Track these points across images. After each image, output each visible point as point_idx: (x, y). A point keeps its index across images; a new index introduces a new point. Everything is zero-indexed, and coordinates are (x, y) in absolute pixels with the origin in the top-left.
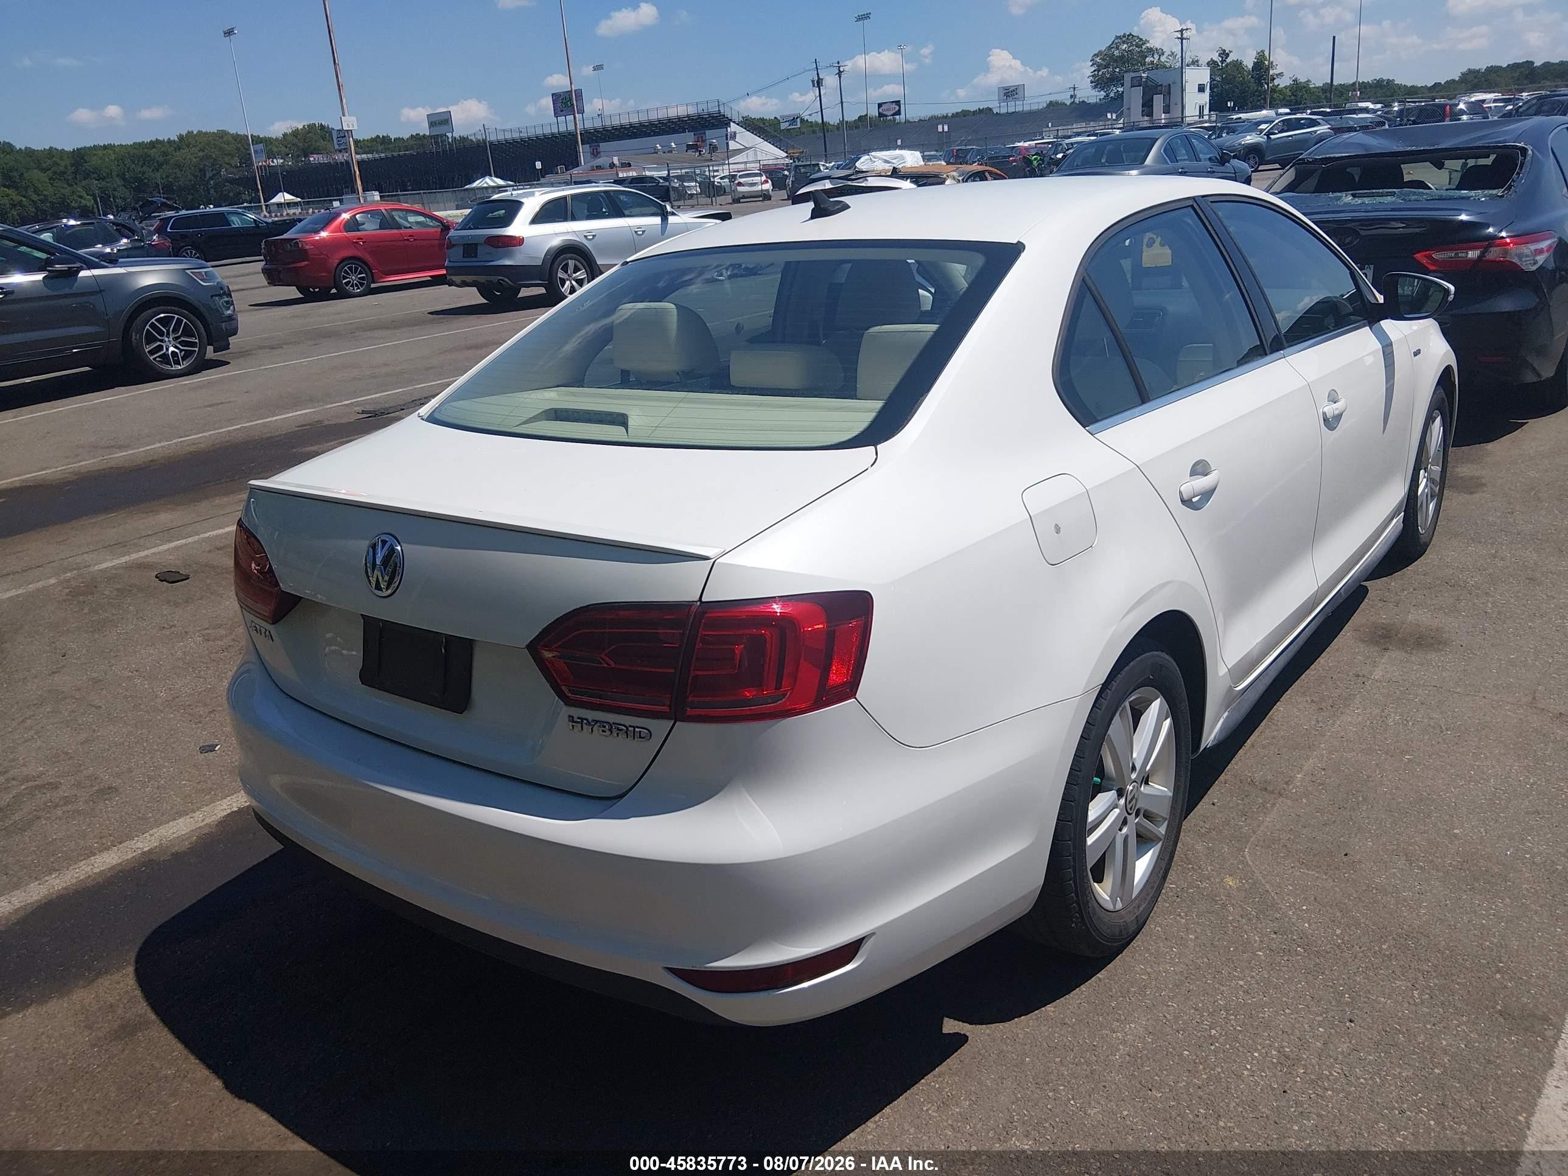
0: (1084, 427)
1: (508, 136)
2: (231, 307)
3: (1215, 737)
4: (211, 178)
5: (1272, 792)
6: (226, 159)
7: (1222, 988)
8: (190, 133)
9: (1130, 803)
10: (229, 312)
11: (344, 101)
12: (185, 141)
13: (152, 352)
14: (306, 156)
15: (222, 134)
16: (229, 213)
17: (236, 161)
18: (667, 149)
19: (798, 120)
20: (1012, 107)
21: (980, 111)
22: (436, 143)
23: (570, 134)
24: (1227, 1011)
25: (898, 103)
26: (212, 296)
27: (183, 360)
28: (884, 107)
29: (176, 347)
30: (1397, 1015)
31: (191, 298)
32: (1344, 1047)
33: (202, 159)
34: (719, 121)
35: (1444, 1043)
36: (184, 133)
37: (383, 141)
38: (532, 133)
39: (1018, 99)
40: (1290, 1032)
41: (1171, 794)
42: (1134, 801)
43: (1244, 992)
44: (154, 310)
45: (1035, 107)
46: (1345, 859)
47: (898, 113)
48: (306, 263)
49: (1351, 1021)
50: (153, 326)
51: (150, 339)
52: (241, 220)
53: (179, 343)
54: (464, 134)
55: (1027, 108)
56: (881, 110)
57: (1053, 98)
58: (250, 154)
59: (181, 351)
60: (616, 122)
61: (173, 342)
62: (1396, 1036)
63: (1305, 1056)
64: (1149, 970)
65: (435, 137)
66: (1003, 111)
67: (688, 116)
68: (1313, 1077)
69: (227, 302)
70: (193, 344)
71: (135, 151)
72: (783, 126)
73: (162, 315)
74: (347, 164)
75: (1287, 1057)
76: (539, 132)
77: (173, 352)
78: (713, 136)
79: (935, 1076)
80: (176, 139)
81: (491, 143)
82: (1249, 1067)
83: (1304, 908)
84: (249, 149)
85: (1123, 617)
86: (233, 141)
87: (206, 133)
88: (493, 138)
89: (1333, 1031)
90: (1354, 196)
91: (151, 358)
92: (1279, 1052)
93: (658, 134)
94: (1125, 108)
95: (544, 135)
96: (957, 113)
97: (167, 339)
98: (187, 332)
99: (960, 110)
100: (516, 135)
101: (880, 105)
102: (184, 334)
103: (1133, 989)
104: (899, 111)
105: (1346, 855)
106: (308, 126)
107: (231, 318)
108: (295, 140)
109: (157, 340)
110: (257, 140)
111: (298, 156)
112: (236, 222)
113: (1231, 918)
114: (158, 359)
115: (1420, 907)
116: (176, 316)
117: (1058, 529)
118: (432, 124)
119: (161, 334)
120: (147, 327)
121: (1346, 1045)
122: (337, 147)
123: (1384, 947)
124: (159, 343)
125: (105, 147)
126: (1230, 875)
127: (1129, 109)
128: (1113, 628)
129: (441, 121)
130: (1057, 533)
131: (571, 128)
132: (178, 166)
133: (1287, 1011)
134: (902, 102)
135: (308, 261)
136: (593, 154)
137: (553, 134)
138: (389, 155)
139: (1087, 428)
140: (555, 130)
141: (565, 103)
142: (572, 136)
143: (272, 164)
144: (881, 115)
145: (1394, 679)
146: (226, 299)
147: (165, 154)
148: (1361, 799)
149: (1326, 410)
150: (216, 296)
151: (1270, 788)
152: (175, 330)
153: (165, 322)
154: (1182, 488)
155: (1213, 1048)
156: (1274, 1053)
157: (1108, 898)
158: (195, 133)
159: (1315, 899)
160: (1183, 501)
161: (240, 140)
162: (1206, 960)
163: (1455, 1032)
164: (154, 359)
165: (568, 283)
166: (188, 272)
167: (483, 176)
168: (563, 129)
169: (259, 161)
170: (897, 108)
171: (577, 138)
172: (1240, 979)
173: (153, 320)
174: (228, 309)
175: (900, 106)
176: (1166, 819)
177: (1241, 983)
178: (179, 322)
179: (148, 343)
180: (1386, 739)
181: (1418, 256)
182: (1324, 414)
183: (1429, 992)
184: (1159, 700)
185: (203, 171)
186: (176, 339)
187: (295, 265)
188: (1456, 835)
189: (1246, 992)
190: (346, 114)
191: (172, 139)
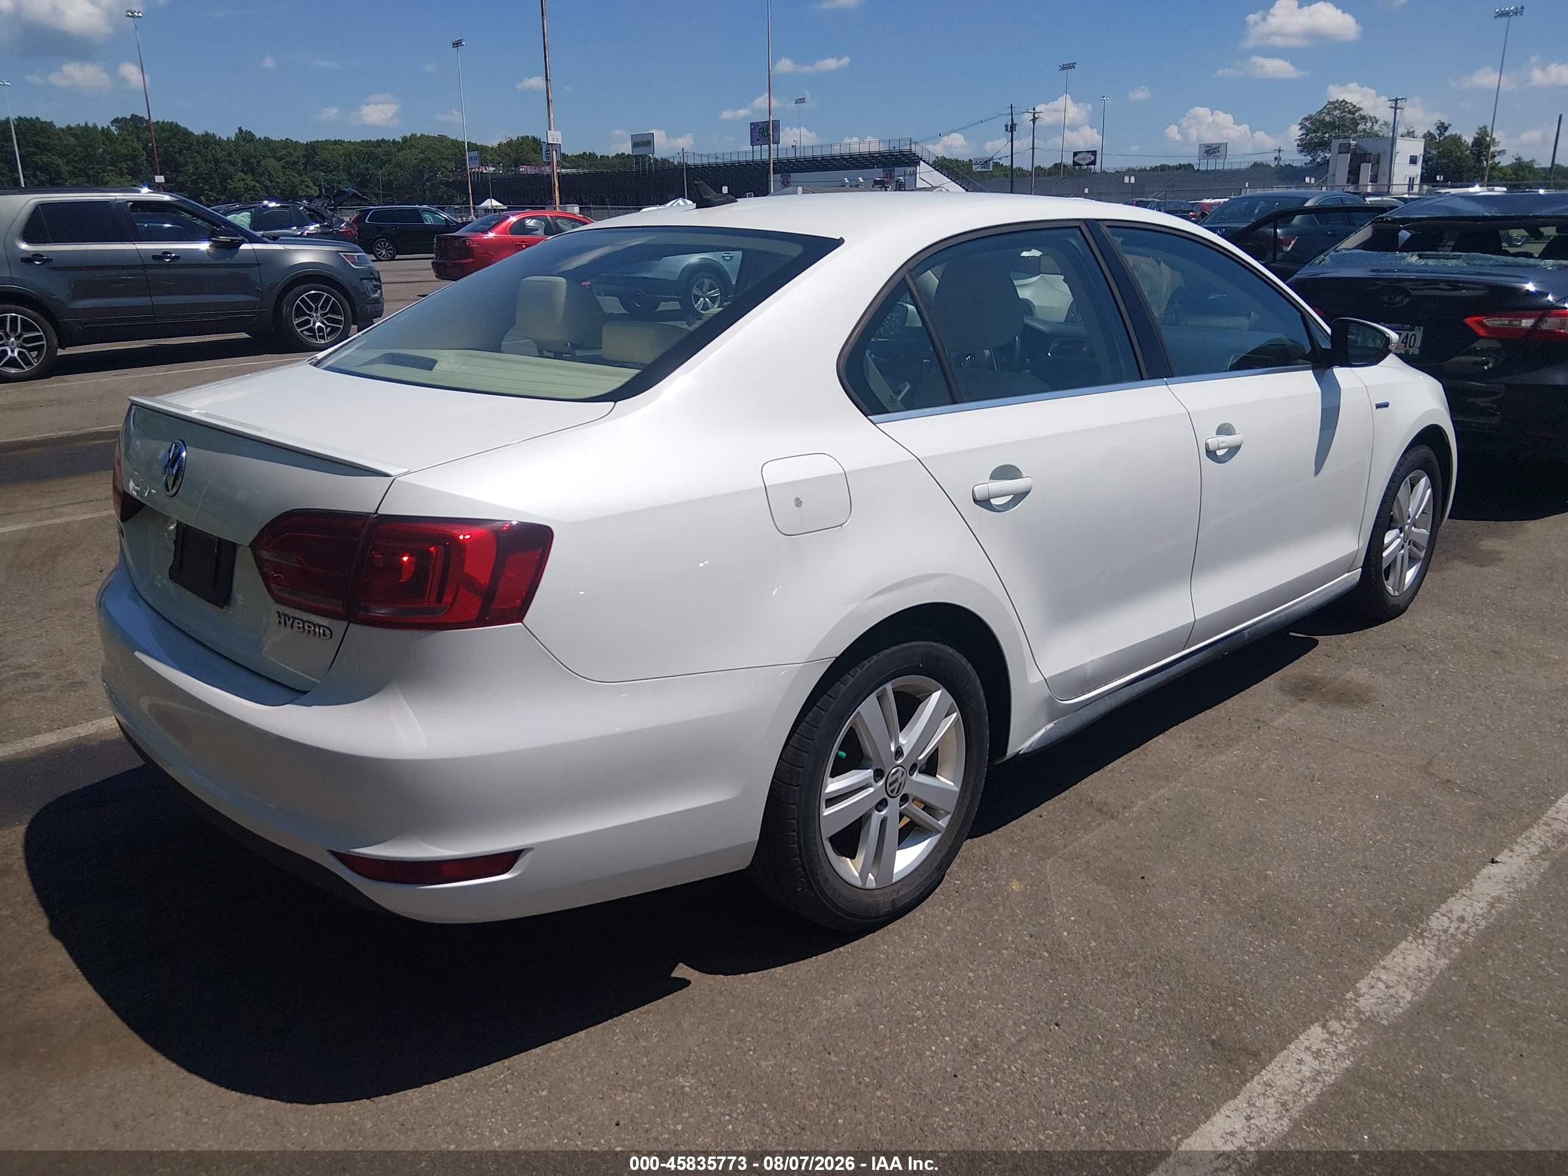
0: (866, 416)
1: (705, 161)
2: (379, 291)
3: (1030, 746)
4: (428, 180)
5: (1106, 814)
6: (444, 163)
7: (949, 976)
8: (413, 135)
9: (890, 785)
10: (376, 295)
11: (552, 115)
12: (409, 142)
13: (300, 325)
14: (516, 166)
15: (442, 139)
16: (425, 210)
17: (452, 166)
18: (854, 184)
19: (991, 162)
20: (1212, 165)
21: (1180, 167)
22: (637, 163)
23: (763, 162)
24: (942, 996)
25: (1094, 153)
26: (361, 279)
27: (328, 335)
28: (1079, 156)
29: (323, 323)
30: (1105, 1027)
31: (339, 278)
32: (1036, 1047)
33: (422, 160)
34: (911, 160)
35: (1139, 1059)
36: (408, 135)
37: (588, 158)
38: (727, 159)
39: (1219, 157)
40: (992, 1024)
41: (957, 789)
42: (896, 785)
43: (969, 983)
44: (306, 286)
45: (1236, 167)
46: (1140, 881)
47: (1094, 163)
48: (471, 260)
49: (1057, 1025)
50: (303, 301)
51: (300, 313)
52: (434, 218)
53: (326, 319)
54: (664, 156)
55: (1227, 167)
56: (1076, 159)
57: (1259, 159)
58: (465, 160)
59: (327, 327)
60: (809, 154)
61: (320, 318)
62: (1093, 1045)
63: (993, 1048)
64: (891, 951)
65: (636, 157)
66: (1203, 168)
67: (879, 153)
68: (990, 1067)
69: (375, 286)
70: (338, 322)
71: (362, 148)
72: (976, 168)
73: (313, 292)
74: (549, 177)
75: (976, 1046)
76: (735, 158)
77: (319, 327)
78: (899, 173)
79: (641, 1013)
80: (400, 140)
81: (688, 167)
82: (934, 1048)
83: (1072, 918)
84: (464, 155)
85: (871, 597)
86: (452, 147)
87: (428, 137)
88: (690, 162)
89: (1034, 1031)
90: (1420, 257)
91: (299, 330)
92: (971, 1040)
93: (848, 168)
94: (1329, 175)
95: (739, 163)
96: (1156, 167)
97: (315, 314)
98: (334, 310)
99: (1158, 165)
100: (712, 161)
101: (1075, 154)
102: (332, 311)
103: (865, 965)
104: (1095, 160)
105: (1143, 878)
106: (522, 138)
107: (377, 301)
108: (509, 150)
109: (306, 314)
110: (473, 147)
111: (510, 166)
112: (429, 220)
113: (996, 917)
114: (305, 332)
115: (1189, 935)
116: (326, 294)
117: (798, 503)
118: (635, 145)
119: (310, 308)
120: (298, 301)
121: (1038, 1045)
122: (545, 160)
123: (1130, 964)
124: (307, 317)
125: (336, 143)
126: (1019, 880)
127: (1334, 175)
128: (855, 606)
129: (644, 142)
130: (797, 506)
131: (765, 157)
132: (399, 165)
133: (1000, 1006)
134: (1099, 152)
135: (473, 257)
136: (783, 183)
137: (747, 162)
138: (593, 170)
139: (870, 417)
140: (750, 158)
141: (763, 132)
142: (766, 164)
143: (485, 171)
144: (1075, 163)
145: (1292, 728)
146: (375, 283)
147: (388, 153)
148: (1189, 830)
149: (1209, 441)
150: (365, 279)
151: (1105, 809)
152: (323, 307)
153: (315, 298)
154: (975, 488)
155: (909, 1026)
156: (966, 1040)
157: (857, 875)
158: (418, 136)
159: (1088, 912)
160: (975, 501)
161: (458, 145)
162: (950, 950)
163: (1155, 1052)
164: (302, 332)
165: (702, 299)
166: (341, 254)
167: (677, 197)
168: (757, 157)
169: (473, 167)
170: (1093, 158)
171: (769, 168)
172: (972, 970)
173: (304, 296)
174: (376, 292)
175: (1095, 156)
176: (949, 813)
177: (971, 974)
178: (328, 300)
179: (297, 316)
180: (1250, 781)
181: (1468, 321)
182: (1207, 445)
183: (1151, 1011)
184: (939, 692)
185: (421, 172)
186: (323, 315)
187: (462, 261)
188: (1266, 878)
189: (971, 983)
190: (552, 128)
191: (397, 140)
